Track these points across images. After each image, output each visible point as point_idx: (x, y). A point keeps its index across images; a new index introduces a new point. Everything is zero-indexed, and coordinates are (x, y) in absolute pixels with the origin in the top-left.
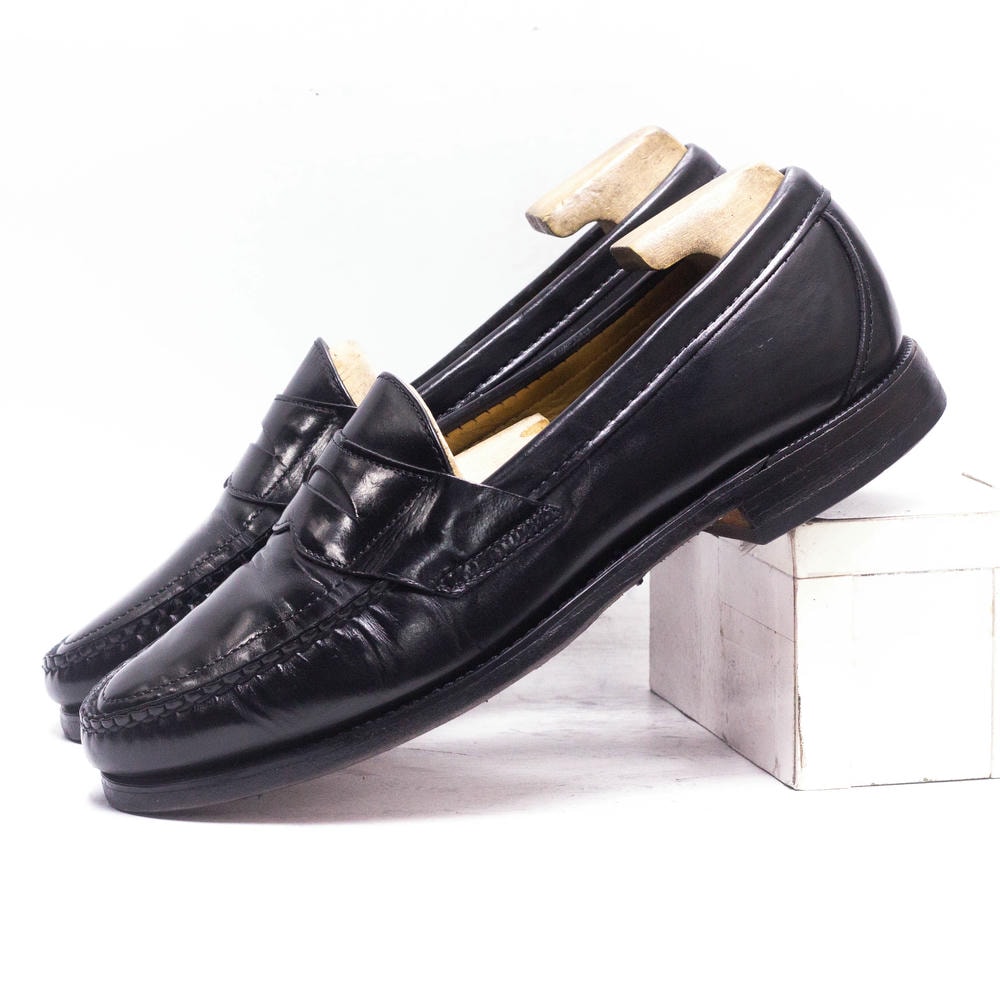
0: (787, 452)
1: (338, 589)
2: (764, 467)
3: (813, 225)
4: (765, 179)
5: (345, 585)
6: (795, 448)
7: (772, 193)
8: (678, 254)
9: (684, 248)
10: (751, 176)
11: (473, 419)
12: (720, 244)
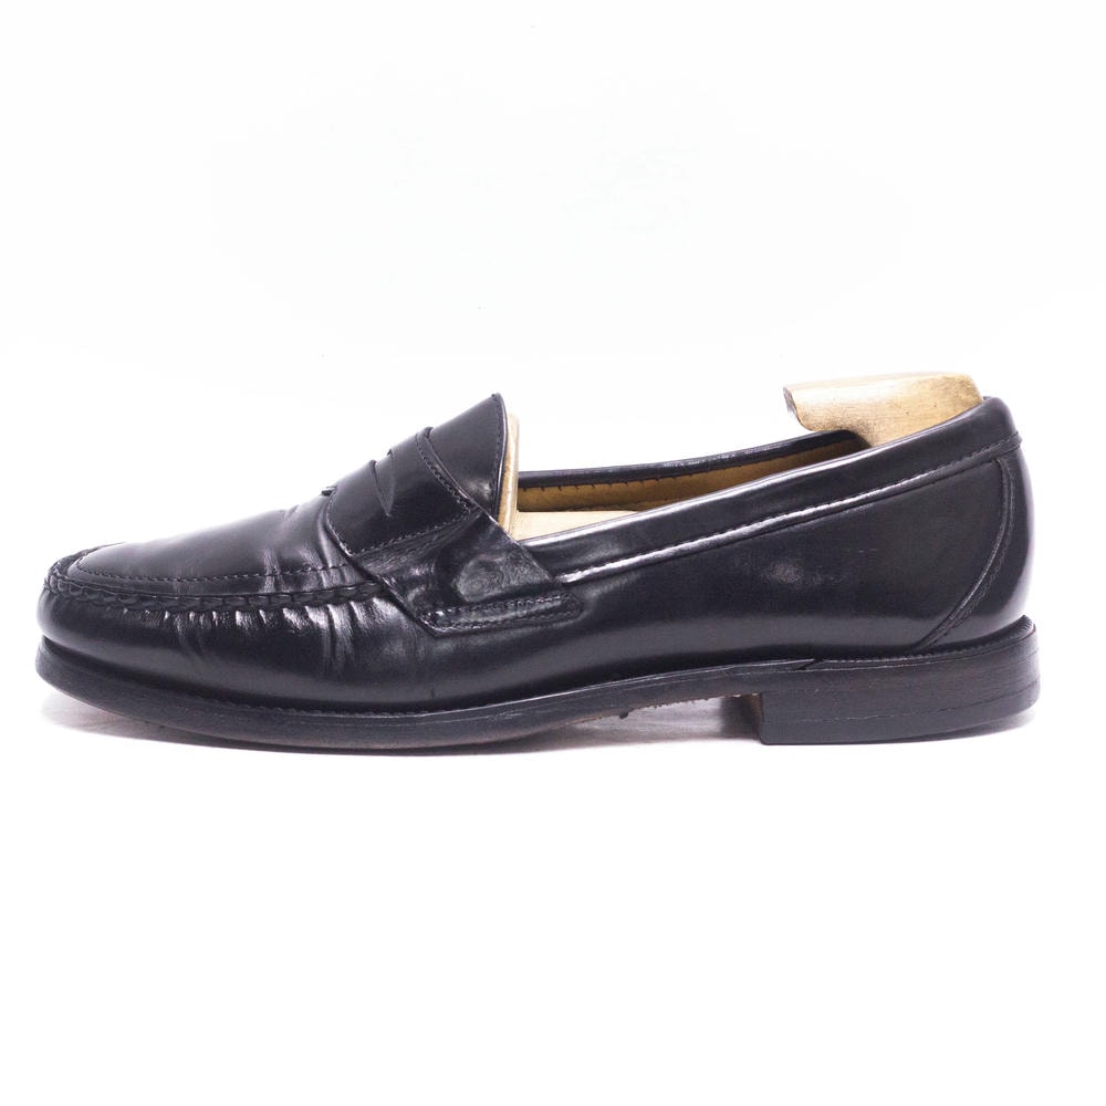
0: (833, 666)
1: (332, 571)
2: (803, 668)
3: (982, 463)
4: (961, 395)
5: (340, 571)
6: (844, 666)
7: (960, 411)
8: (833, 423)
9: (846, 421)
10: (947, 385)
11: (576, 485)
12: (880, 435)
